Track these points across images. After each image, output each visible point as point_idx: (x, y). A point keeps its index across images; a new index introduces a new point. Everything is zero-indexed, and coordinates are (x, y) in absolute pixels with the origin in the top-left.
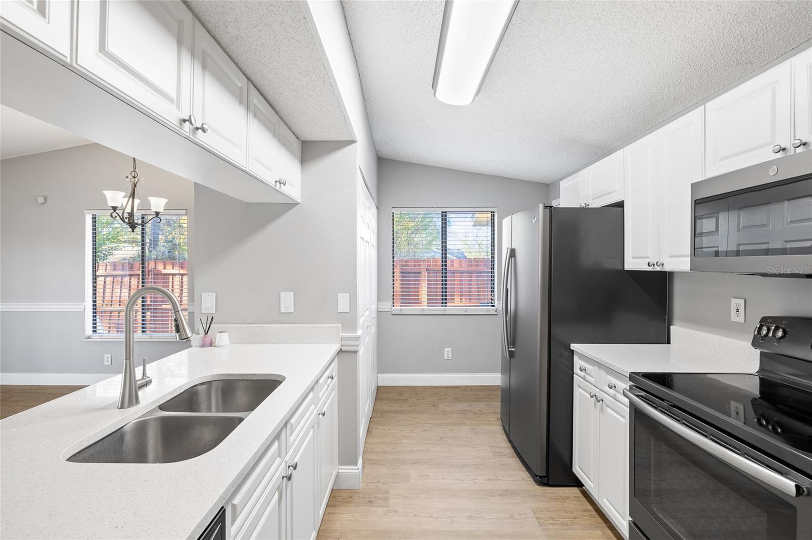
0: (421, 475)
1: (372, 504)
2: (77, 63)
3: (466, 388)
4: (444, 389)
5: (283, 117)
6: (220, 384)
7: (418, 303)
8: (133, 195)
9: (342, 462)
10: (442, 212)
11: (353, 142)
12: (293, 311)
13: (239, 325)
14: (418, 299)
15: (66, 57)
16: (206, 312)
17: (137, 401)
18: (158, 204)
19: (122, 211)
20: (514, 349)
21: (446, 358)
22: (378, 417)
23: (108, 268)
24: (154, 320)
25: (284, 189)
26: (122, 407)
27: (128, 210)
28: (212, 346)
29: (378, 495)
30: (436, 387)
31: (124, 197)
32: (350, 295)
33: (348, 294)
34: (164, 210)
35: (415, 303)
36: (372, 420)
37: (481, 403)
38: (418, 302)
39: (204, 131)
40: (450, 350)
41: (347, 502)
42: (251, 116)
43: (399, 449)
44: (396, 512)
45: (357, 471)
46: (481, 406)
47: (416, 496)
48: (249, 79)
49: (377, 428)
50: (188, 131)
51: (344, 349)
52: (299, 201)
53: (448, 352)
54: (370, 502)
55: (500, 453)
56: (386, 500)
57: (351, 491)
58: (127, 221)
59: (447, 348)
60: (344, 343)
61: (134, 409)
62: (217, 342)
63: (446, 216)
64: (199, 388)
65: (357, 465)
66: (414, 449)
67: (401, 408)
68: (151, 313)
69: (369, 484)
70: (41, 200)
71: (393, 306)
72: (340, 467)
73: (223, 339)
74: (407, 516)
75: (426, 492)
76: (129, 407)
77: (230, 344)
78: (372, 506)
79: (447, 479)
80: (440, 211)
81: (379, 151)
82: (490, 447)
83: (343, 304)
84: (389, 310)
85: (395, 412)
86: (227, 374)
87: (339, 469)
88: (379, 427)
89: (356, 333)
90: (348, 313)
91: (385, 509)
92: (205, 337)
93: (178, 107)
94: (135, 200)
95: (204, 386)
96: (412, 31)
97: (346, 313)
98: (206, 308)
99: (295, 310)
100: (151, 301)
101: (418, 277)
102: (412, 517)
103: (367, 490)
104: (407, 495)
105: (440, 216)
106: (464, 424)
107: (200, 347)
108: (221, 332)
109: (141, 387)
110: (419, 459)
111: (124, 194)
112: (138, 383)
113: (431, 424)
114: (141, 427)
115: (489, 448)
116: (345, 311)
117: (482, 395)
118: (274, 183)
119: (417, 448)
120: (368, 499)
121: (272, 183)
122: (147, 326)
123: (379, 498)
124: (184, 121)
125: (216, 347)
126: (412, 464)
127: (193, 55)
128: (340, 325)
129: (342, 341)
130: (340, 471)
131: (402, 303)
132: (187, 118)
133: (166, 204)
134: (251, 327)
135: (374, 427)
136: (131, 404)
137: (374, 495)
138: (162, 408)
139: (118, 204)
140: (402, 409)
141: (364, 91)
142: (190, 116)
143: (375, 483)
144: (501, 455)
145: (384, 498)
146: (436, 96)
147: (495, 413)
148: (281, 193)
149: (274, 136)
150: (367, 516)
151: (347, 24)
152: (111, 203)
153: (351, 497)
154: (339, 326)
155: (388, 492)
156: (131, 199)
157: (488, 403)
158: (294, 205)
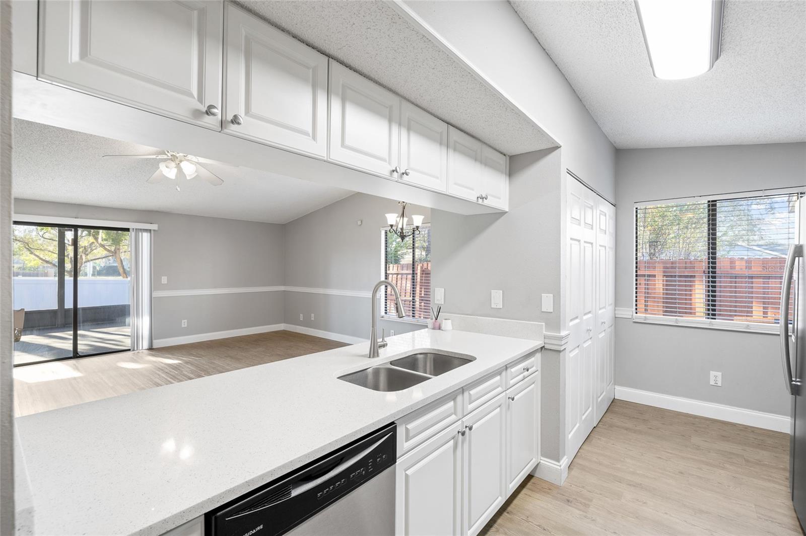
0: (637, 500)
1: (570, 504)
2: (330, 158)
3: (745, 428)
4: (708, 422)
5: (486, 141)
6: (432, 356)
7: (691, 313)
8: (403, 215)
9: (545, 454)
10: (709, 201)
11: (558, 147)
12: (501, 307)
13: (460, 315)
14: (691, 309)
15: (324, 157)
16: (438, 303)
17: (378, 356)
18: (418, 220)
19: (396, 227)
20: (799, 384)
21: (712, 383)
22: (605, 429)
23: (399, 268)
24: (426, 309)
25: (486, 202)
26: (370, 357)
27: (400, 226)
28: (440, 329)
29: (578, 499)
30: (695, 417)
31: (397, 217)
32: (554, 296)
33: (552, 295)
34: (422, 223)
35: (686, 313)
36: (595, 429)
37: (764, 452)
38: (690, 311)
39: (407, 175)
40: (719, 374)
41: (545, 492)
42: (451, 152)
43: (619, 466)
44: (593, 520)
45: (559, 467)
46: (764, 455)
47: (622, 516)
48: (448, 123)
49: (599, 439)
50: (397, 177)
51: (547, 346)
52: (507, 210)
53: (715, 377)
54: (568, 501)
55: (770, 517)
56: (586, 506)
57: (552, 484)
58: (399, 234)
59: (712, 371)
60: (547, 341)
61: (376, 359)
62: (443, 327)
63: (715, 205)
64: (419, 356)
65: (559, 462)
66: (638, 472)
67: (636, 426)
68: (424, 303)
69: (573, 486)
70: (359, 223)
71: (636, 313)
72: (542, 458)
73: (447, 325)
74: (605, 530)
75: (637, 517)
76: (373, 357)
77: (453, 329)
78: (570, 506)
79: (670, 516)
80: (705, 201)
81: (615, 143)
82: (755, 505)
83: (547, 303)
84: (630, 317)
85: (627, 429)
86: (438, 350)
87: (541, 459)
88: (602, 438)
89: (560, 333)
90: (552, 312)
91: (582, 513)
92: (435, 322)
93: (390, 163)
94: (404, 218)
95: (422, 356)
96: (607, 25)
97: (549, 312)
98: (438, 300)
99: (503, 306)
100: (424, 294)
101: (691, 281)
102: (612, 533)
103: (569, 490)
104: (612, 511)
105: (706, 205)
106: (723, 468)
107: (432, 329)
108: (446, 319)
109: (380, 347)
110: (641, 484)
111: (397, 215)
112: (379, 343)
113: (671, 453)
114: (377, 371)
115: (754, 507)
116: (550, 311)
117: (770, 442)
118: (476, 199)
119: (641, 472)
120: (567, 498)
121: (474, 199)
122: (416, 312)
123: (579, 501)
124: (393, 171)
125: (442, 330)
126: (630, 485)
127: (400, 125)
128: (544, 324)
129: (546, 339)
130: (541, 461)
131: (666, 311)
132: (394, 169)
133: (423, 220)
134: (468, 317)
135: (596, 437)
136: (374, 357)
137: (574, 497)
138: (391, 363)
139: (394, 223)
140: (636, 428)
141: (577, 92)
142: (396, 168)
143: (579, 487)
144: (772, 521)
145: (585, 504)
146: (656, 75)
147: (784, 469)
148: (484, 205)
149: (476, 160)
150: (561, 511)
151: (539, 43)
152: (390, 223)
153: (550, 489)
154: (542, 325)
155: (591, 501)
156: (402, 218)
157: (777, 455)
158: (503, 213)
